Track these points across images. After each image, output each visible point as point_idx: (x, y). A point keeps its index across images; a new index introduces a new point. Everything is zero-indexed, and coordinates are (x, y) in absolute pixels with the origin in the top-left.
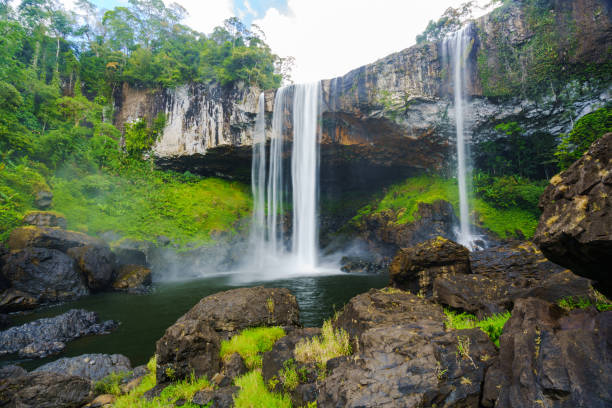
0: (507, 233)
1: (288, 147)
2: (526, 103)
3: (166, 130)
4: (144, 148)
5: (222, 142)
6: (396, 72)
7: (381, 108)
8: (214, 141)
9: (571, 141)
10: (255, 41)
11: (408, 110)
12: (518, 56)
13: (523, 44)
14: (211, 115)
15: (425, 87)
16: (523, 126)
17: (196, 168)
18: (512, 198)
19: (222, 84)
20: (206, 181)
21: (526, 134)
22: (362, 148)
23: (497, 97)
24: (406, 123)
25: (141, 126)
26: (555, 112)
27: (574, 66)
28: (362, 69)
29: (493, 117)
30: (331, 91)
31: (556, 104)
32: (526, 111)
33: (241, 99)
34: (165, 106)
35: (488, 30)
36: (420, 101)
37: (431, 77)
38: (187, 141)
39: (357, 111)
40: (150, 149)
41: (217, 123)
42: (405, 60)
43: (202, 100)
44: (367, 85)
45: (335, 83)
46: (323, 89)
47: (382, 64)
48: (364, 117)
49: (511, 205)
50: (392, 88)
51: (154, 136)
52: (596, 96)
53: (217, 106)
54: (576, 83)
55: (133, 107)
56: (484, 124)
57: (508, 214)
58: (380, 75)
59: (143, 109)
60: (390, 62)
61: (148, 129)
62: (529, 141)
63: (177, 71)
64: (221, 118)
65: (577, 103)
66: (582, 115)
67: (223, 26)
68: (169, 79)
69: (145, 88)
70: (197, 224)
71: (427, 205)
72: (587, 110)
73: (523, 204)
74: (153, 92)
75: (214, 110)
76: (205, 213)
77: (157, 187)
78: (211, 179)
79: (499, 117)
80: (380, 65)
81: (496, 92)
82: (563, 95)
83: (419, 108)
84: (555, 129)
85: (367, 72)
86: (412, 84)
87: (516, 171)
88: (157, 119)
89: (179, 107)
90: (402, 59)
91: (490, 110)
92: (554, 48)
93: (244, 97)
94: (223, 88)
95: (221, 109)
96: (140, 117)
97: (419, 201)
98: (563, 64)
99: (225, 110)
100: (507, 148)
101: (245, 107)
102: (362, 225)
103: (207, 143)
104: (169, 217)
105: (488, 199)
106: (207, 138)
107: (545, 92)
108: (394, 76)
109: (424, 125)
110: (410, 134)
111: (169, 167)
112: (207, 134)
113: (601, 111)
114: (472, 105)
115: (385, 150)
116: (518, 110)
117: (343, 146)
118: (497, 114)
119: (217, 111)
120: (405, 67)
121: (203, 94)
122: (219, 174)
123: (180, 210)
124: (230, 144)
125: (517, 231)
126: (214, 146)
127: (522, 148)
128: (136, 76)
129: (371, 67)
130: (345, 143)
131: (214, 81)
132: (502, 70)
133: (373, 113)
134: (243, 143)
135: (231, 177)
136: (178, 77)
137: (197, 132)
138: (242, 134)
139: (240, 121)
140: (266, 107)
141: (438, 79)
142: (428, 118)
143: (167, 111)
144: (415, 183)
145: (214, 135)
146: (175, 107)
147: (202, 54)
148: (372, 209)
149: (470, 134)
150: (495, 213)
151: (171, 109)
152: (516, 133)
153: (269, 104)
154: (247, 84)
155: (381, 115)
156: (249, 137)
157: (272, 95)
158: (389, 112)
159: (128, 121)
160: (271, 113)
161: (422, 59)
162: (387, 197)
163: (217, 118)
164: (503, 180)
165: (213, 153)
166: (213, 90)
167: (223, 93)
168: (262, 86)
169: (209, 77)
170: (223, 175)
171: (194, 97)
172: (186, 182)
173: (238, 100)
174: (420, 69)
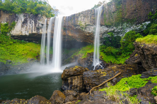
0: (108, 62)
2: (115, 28)
3: (15, 27)
4: (7, 32)
5: (34, 32)
7: (79, 26)
8: (31, 31)
9: (124, 39)
10: (45, 3)
11: (86, 27)
12: (113, 15)
13: (114, 12)
14: (30, 23)
15: (91, 21)
16: (114, 34)
17: (26, 39)
18: (110, 53)
19: (34, 15)
20: (29, 43)
21: (115, 36)
22: (75, 37)
23: (108, 26)
24: (86, 30)
25: (6, 25)
26: (121, 31)
27: (125, 19)
28: (74, 15)
29: (107, 31)
30: (66, 20)
31: (122, 29)
32: (114, 30)
34: (15, 19)
35: (106, 8)
36: (89, 25)
37: (92, 19)
38: (23, 31)
39: (73, 26)
40: (10, 32)
41: (32, 26)
42: (86, 13)
43: (28, 19)
44: (76, 19)
45: (67, 18)
46: (64, 19)
47: (80, 14)
48: (75, 28)
50: (82, 21)
51: (11, 28)
52: (130, 27)
53: (32, 21)
54: (126, 24)
55: (4, 19)
56: (105, 32)
57: (109, 57)
58: (79, 17)
59: (7, 20)
60: (82, 13)
61: (9, 26)
62: (115, 38)
63: (19, 9)
64: (34, 25)
65: (126, 29)
66: (127, 32)
68: (17, 11)
69: (9, 13)
70: (23, 56)
71: (89, 53)
72: (128, 31)
73: (112, 54)
74: (11, 15)
75: (31, 22)
76: (26, 53)
77: (11, 44)
78: (31, 43)
79: (108, 31)
80: (79, 14)
81: (107, 24)
82: (123, 26)
83: (89, 27)
84: (121, 35)
85: (76, 16)
86: (87, 20)
87: (112, 45)
88: (12, 23)
89: (20, 20)
90: (85, 13)
91: (106, 29)
92: (121, 14)
93: (41, 19)
94: (35, 16)
95: (33, 22)
96: (6, 22)
97: (88, 52)
98: (123, 19)
99: (35, 22)
100: (111, 39)
101: (41, 22)
102: (74, 58)
103: (29, 32)
104: (12, 54)
105: (105, 52)
106: (29, 30)
107: (119, 25)
108: (83, 17)
109: (90, 32)
110: (86, 34)
111: (17, 38)
112: (29, 29)
113: (131, 31)
114: (102, 27)
115: (81, 38)
116: (113, 29)
117: (69, 36)
120: (86, 15)
121: (28, 17)
122: (34, 41)
123: (18, 52)
124: (36, 33)
125: (110, 61)
126: (31, 33)
127: (113, 39)
128: (5, 9)
129: (77, 14)
131: (31, 13)
132: (109, 19)
133: (77, 27)
134: (40, 33)
135: (38, 43)
136: (20, 11)
137: (26, 28)
138: (40, 30)
139: (39, 26)
140: (47, 22)
141: (94, 19)
142: (91, 30)
143: (16, 21)
144: (88, 47)
145: (31, 30)
146: (19, 20)
147: (28, 5)
148: (77, 54)
149: (101, 35)
150: (106, 56)
151: (17, 20)
152: (112, 36)
153: (48, 22)
154: (42, 16)
155: (79, 28)
156: (42, 31)
157: (49, 19)
158: (81, 27)
159: (2, 23)
160: (48, 24)
161: (90, 13)
162: (81, 50)
163: (32, 24)
164: (109, 48)
165: (31, 35)
166: (31, 16)
167: (34, 17)
168: (46, 16)
169: (30, 12)
170: (35, 42)
171: (25, 18)
172: (22, 43)
173: (39, 20)
174: (89, 16)
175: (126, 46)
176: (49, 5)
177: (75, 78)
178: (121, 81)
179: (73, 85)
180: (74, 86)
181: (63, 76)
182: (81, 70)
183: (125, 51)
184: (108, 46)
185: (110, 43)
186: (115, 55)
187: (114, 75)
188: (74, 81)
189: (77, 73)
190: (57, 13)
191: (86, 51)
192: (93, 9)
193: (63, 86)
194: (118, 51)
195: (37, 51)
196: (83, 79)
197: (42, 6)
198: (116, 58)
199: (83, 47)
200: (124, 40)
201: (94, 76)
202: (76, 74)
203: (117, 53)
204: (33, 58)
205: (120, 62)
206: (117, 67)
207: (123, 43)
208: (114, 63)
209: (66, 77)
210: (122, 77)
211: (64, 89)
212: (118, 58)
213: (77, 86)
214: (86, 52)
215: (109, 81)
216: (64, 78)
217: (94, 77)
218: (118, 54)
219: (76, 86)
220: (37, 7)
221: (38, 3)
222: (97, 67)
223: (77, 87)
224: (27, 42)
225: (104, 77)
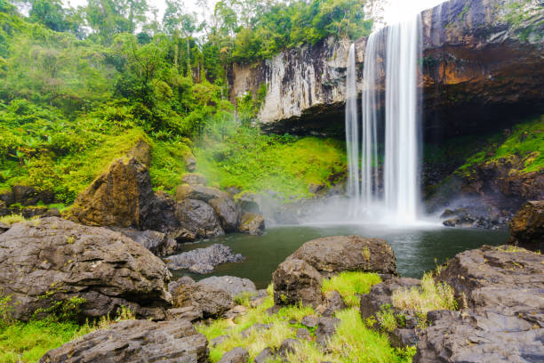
1: (381, 97)
3: (267, 99)
4: (252, 117)
5: (316, 102)
7: (505, 27)
8: (308, 102)
14: (304, 77)
19: (312, 45)
20: (303, 140)
22: (475, 84)
25: (248, 99)
30: (433, 23)
33: (331, 55)
34: (265, 77)
38: (285, 106)
39: (468, 39)
40: (257, 117)
41: (310, 85)
43: (295, 64)
44: (485, 2)
45: (439, 12)
46: (423, 23)
48: (480, 45)
51: (259, 105)
53: (309, 68)
55: (241, 83)
59: (248, 83)
61: (253, 100)
63: (273, 41)
64: (313, 79)
68: (267, 51)
69: (249, 64)
70: (298, 179)
74: (255, 67)
75: (306, 73)
76: (303, 169)
77: (264, 149)
78: (307, 138)
88: (260, 90)
89: (277, 75)
93: (334, 53)
94: (314, 48)
95: (311, 68)
96: (247, 90)
99: (316, 70)
101: (335, 64)
102: (473, 175)
103: (302, 105)
104: (274, 174)
106: (302, 101)
111: (272, 131)
112: (302, 97)
117: (448, 86)
119: (309, 73)
121: (296, 58)
122: (314, 133)
123: (283, 168)
124: (322, 102)
126: (308, 107)
128: (241, 55)
130: (450, 83)
131: (305, 43)
134: (335, 100)
135: (324, 134)
136: (273, 47)
137: (292, 95)
138: (333, 91)
139: (331, 78)
140: (356, 57)
143: (267, 81)
145: (307, 96)
146: (273, 76)
147: (293, 19)
148: (487, 156)
151: (270, 78)
153: (360, 54)
154: (337, 39)
155: (506, 37)
156: (340, 93)
157: (363, 44)
158: (518, 30)
159: (239, 96)
160: (363, 63)
162: (510, 140)
163: (309, 78)
165: (309, 112)
166: (304, 52)
167: (314, 53)
168: (351, 37)
169: (300, 40)
170: (317, 134)
171: (288, 63)
172: (286, 142)
173: (328, 57)
181: (522, 224)
195: (330, 162)
197: (336, 3)
199: (518, 126)
204: (322, 184)
220: (320, 15)
224: (297, 137)
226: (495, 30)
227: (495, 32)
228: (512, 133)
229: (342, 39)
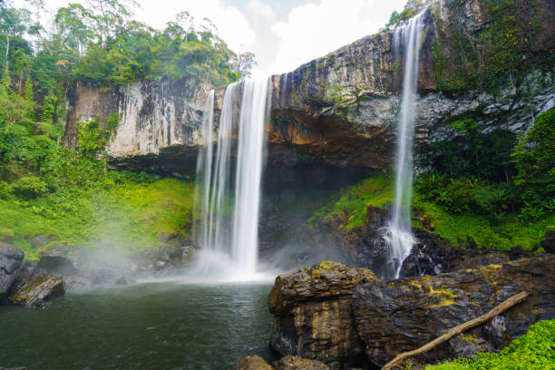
0: (460, 241)
2: (483, 97)
3: (119, 130)
4: (97, 149)
5: (175, 142)
6: (347, 65)
7: (331, 104)
8: (166, 140)
9: (530, 140)
10: (207, 36)
11: (359, 106)
12: (475, 45)
13: (481, 30)
14: (163, 114)
15: (377, 81)
16: (480, 123)
17: (153, 168)
18: (465, 203)
19: (173, 82)
20: (161, 181)
21: (484, 131)
22: (316, 147)
23: (452, 91)
24: (358, 120)
25: (93, 126)
26: (515, 107)
27: (535, 53)
28: (313, 64)
29: (448, 114)
30: (281, 87)
31: (517, 98)
32: (483, 106)
33: (192, 96)
34: (118, 105)
35: (443, 16)
36: (371, 96)
37: (384, 71)
38: (141, 141)
39: (307, 107)
40: (104, 149)
41: (169, 122)
42: (357, 52)
43: (155, 99)
44: (317, 80)
45: (286, 79)
46: (274, 85)
47: (333, 56)
48: (315, 115)
49: (464, 210)
50: (343, 83)
51: (107, 136)
53: (169, 104)
54: (537, 73)
55: (86, 107)
56: (440, 120)
57: (461, 220)
58: (330, 69)
59: (95, 108)
60: (340, 55)
61: (100, 128)
62: (488, 140)
63: (128, 68)
64: (173, 117)
65: (540, 97)
66: (545, 110)
67: (175, 21)
68: (121, 77)
69: (99, 87)
70: (145, 226)
71: (376, 209)
72: (550, 105)
73: (475, 209)
74: (106, 90)
75: (166, 109)
76: (154, 214)
77: (107, 188)
78: (167, 180)
79: (455, 113)
80: (331, 60)
81: (450, 86)
82: (523, 87)
83: (371, 104)
84: (515, 127)
85: (317, 65)
86: (364, 78)
87: (474, 173)
88: (110, 119)
89: (133, 105)
90: (353, 51)
91: (446, 105)
93: (195, 95)
94: (175, 85)
95: (171, 106)
96: (93, 116)
97: (369, 204)
98: (524, 52)
99: (177, 109)
100: (466, 147)
101: (195, 106)
102: (315, 228)
103: (160, 142)
105: (441, 204)
106: (160, 138)
107: (505, 85)
108: (345, 69)
109: (377, 122)
110: (362, 132)
112: (160, 134)
114: (425, 100)
115: (340, 150)
116: (475, 105)
117: (296, 145)
118: (453, 110)
119: (169, 110)
120: (356, 59)
121: (156, 92)
122: (177, 174)
124: (182, 143)
125: (469, 238)
126: (166, 145)
127: (479, 147)
128: (87, 75)
129: (322, 60)
130: (297, 142)
131: (165, 78)
132: (458, 60)
133: (324, 110)
134: (195, 143)
135: (188, 177)
136: (129, 74)
137: (150, 131)
138: (194, 133)
139: (192, 119)
140: (216, 104)
141: (390, 72)
142: (381, 116)
143: (120, 111)
144: (371, 183)
145: (166, 134)
146: (128, 106)
148: (326, 211)
149: (425, 132)
150: (447, 218)
151: (124, 108)
152: (473, 132)
153: (219, 101)
154: (197, 82)
155: (332, 112)
156: (200, 136)
157: (221, 93)
158: (340, 109)
159: (81, 121)
160: (220, 110)
161: (374, 50)
162: (343, 199)
163: (169, 116)
164: (458, 183)
165: (168, 152)
166: (165, 88)
167: (175, 91)
168: (213, 83)
169: (160, 74)
170: (180, 175)
171: (147, 96)
172: (140, 182)
173: (190, 98)
174: (371, 61)
175: (544, 171)
176: (221, 41)
177: (321, 311)
178: (531, 334)
179: (314, 336)
180: (318, 339)
181: (273, 301)
182: (342, 279)
183: (538, 192)
184: (455, 178)
185: (463, 161)
186: (488, 213)
187: (494, 305)
188: (315, 322)
189: (328, 291)
190: (250, 67)
191: (363, 199)
192: (384, 31)
193: (277, 336)
194: (501, 193)
195: (188, 207)
196: (352, 315)
197: (197, 47)
198: (494, 223)
199: (349, 187)
200: (532, 145)
201: (402, 303)
202: (322, 295)
203: (497, 204)
204: (175, 233)
205: (517, 242)
206: (505, 266)
207: (529, 161)
208: (484, 248)
209: (285, 303)
210: (535, 311)
211: (278, 346)
212: (504, 223)
213: (329, 340)
214: (363, 206)
215: (467, 331)
216: (279, 307)
217: (402, 308)
218: (504, 207)
219: (325, 342)
220: (181, 53)
221: (184, 41)
222: (411, 265)
223: (329, 345)
224: (157, 177)
225: (445, 312)
226: (326, 104)
227: (326, 106)
228: (345, 193)
229: (203, 82)
